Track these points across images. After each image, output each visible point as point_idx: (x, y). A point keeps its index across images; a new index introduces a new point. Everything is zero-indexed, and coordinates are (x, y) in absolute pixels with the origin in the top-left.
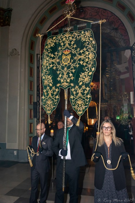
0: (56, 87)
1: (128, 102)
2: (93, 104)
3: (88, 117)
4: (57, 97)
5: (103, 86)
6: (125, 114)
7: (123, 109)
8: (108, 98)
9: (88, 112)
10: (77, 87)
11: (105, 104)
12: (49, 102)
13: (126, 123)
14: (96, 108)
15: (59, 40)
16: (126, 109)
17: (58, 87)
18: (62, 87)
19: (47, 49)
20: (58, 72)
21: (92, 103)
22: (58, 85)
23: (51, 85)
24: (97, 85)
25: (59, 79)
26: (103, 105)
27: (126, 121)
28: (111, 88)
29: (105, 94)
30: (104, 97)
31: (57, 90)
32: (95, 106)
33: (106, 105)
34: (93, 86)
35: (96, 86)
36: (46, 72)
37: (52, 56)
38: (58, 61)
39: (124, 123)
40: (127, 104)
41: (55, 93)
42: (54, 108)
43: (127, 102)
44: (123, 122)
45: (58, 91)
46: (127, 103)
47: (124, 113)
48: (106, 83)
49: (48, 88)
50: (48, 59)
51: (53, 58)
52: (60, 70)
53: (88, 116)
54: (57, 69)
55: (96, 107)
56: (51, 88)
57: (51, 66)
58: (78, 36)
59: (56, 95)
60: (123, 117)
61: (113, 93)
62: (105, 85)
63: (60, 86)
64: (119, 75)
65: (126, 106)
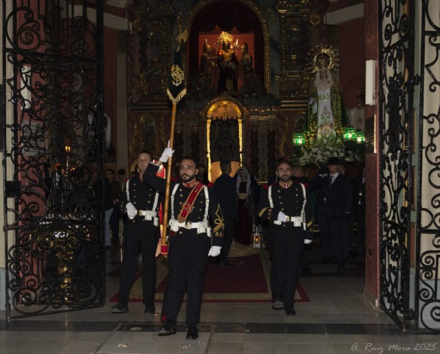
1: (332, 83)
2: (229, 109)
3: (209, 156)
5: (267, 48)
6: (322, 126)
7: (315, 107)
8: (281, 91)
9: (208, 139)
11: (271, 113)
13: (327, 156)
14: (238, 123)
16: (325, 109)
21: (225, 106)
24: (246, 44)
26: (263, 115)
27: (328, 150)
28: (294, 57)
29: (273, 74)
30: (267, 85)
32: (235, 118)
33: (274, 117)
34: (231, 47)
35: (240, 49)
39: (319, 157)
40: (328, 91)
43: (329, 82)
44: (316, 153)
46: (330, 85)
47: (320, 121)
48: (276, 38)
53: (209, 151)
55: (240, 120)
60: (315, 137)
61: (300, 74)
62: (274, 44)
64: (322, 12)
65: (324, 98)
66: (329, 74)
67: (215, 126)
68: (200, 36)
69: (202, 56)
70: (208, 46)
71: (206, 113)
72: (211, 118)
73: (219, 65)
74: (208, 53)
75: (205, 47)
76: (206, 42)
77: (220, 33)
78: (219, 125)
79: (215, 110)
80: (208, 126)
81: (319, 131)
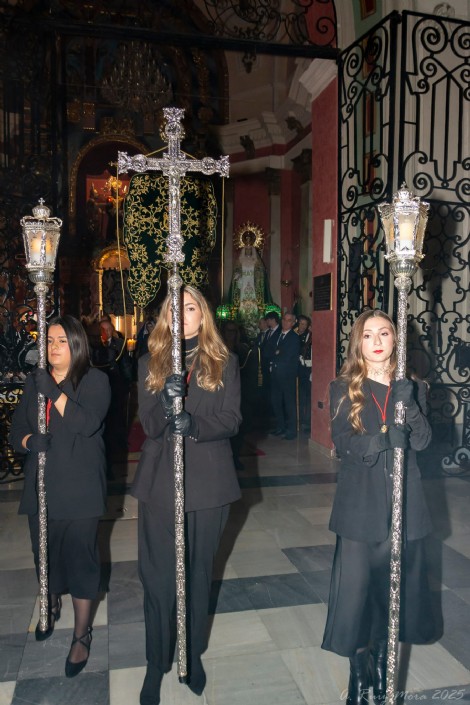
0: (154, 265)
3: (101, 308)
4: (156, 281)
7: (239, 282)
10: (188, 268)
12: (143, 288)
15: (158, 186)
16: (249, 285)
17: (157, 266)
18: (164, 265)
19: (135, 197)
20: (157, 241)
21: (117, 256)
22: (157, 262)
23: (144, 261)
25: (158, 252)
31: (155, 270)
36: (134, 238)
37: (146, 211)
38: (155, 220)
41: (153, 275)
42: (151, 298)
43: (253, 260)
45: (157, 273)
46: (254, 263)
49: (140, 265)
50: (137, 214)
51: (147, 215)
52: (160, 238)
54: (154, 236)
56: (145, 266)
57: (145, 228)
58: (191, 186)
59: (154, 278)
63: (160, 263)
65: (248, 274)
66: (254, 252)
67: (108, 277)
68: (88, 180)
69: (90, 202)
70: (95, 191)
71: (98, 263)
72: (104, 269)
73: (107, 212)
74: (95, 199)
75: (92, 192)
76: (94, 186)
77: (108, 178)
78: (112, 276)
79: (106, 260)
80: (100, 276)
81: (242, 304)
